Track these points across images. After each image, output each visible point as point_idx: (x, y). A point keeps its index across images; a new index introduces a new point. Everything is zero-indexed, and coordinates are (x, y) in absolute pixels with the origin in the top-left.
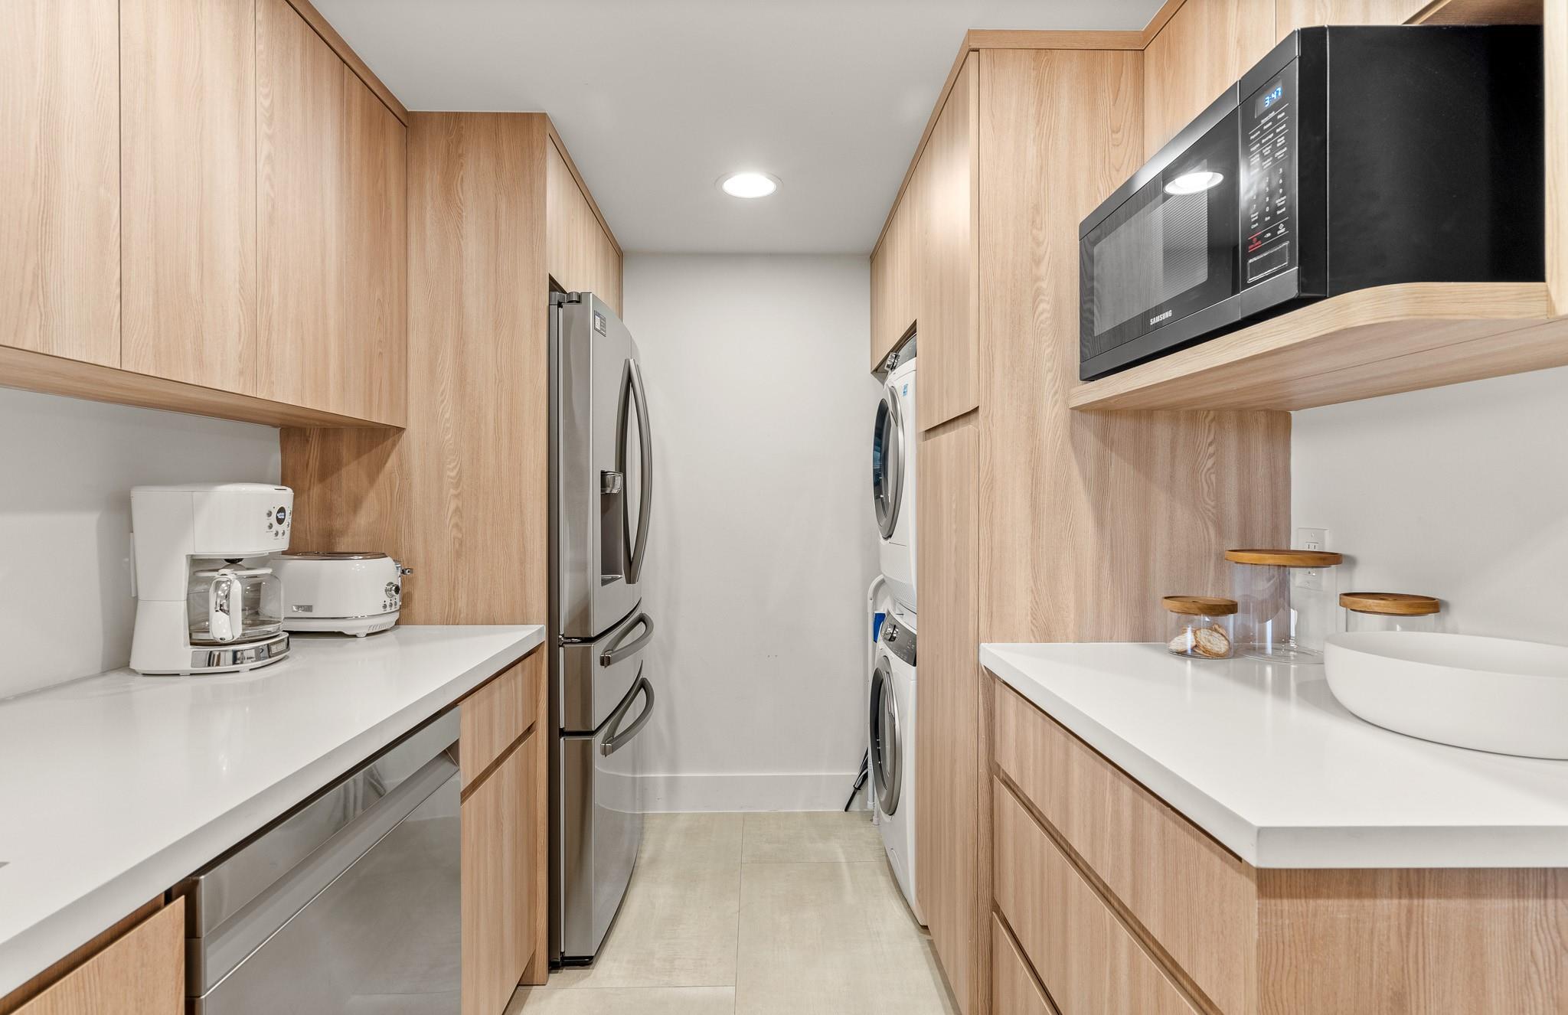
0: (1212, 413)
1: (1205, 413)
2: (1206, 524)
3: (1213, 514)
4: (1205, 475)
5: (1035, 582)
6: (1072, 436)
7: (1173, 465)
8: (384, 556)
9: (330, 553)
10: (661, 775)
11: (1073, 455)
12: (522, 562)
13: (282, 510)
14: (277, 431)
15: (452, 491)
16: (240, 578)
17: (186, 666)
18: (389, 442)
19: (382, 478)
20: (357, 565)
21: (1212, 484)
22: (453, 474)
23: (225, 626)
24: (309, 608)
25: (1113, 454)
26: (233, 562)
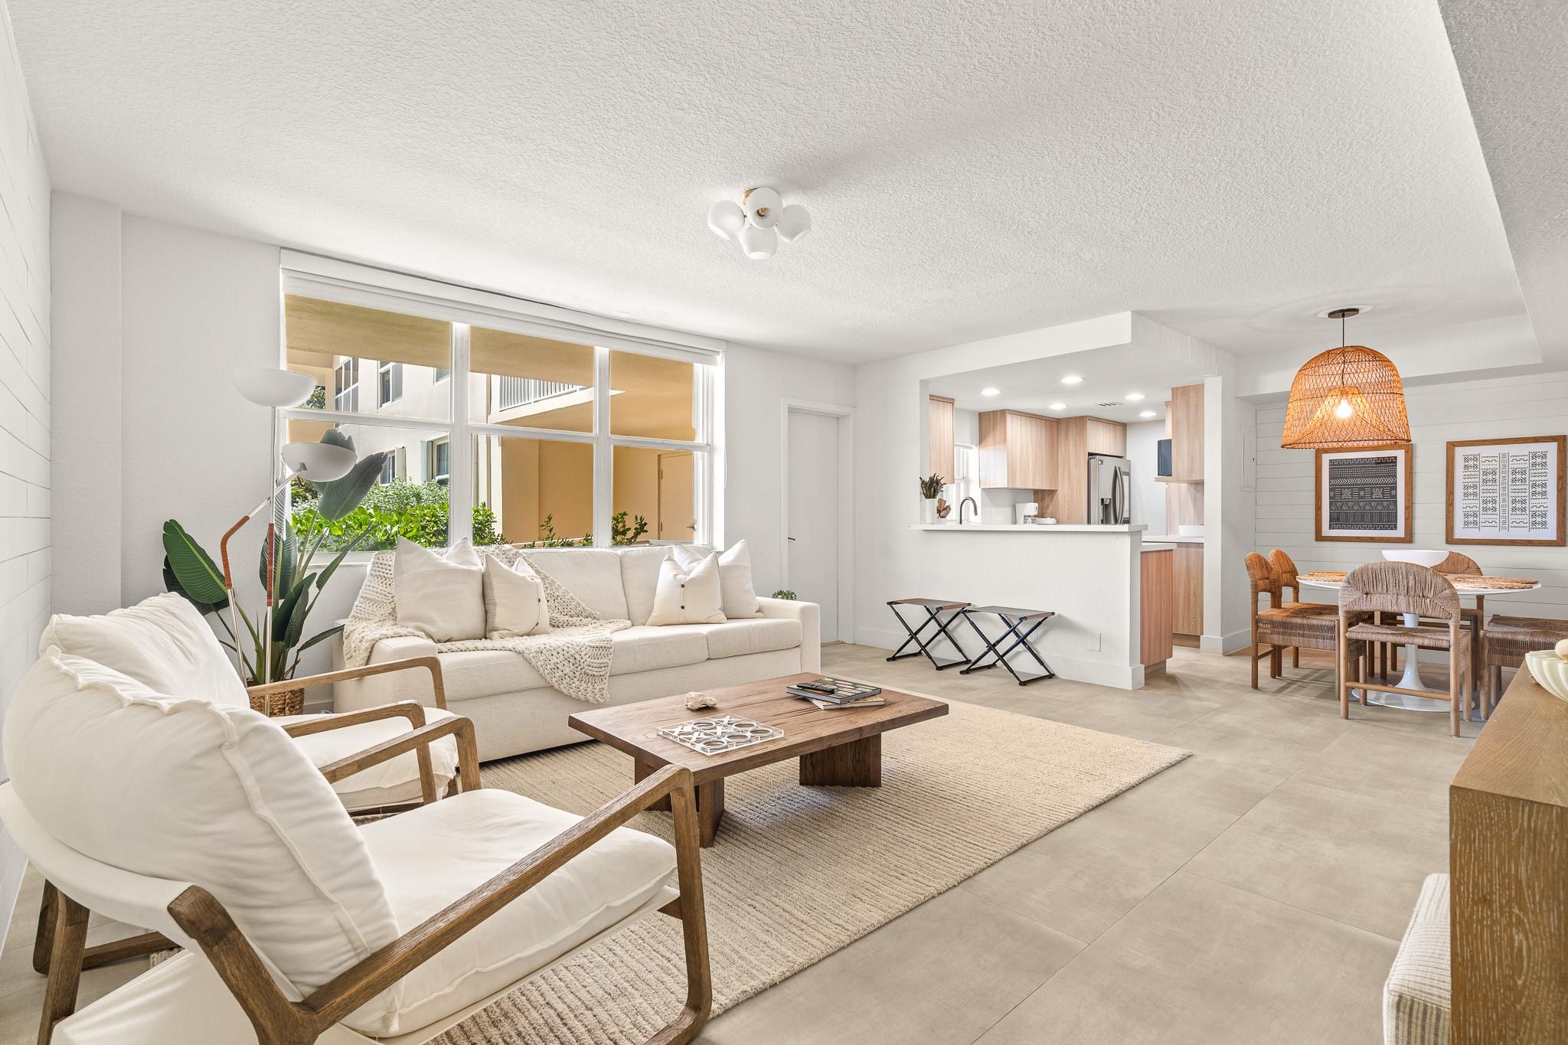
13: (1035, 507)
15: (1067, 503)
18: (1055, 493)
19: (1054, 500)
22: (1066, 499)
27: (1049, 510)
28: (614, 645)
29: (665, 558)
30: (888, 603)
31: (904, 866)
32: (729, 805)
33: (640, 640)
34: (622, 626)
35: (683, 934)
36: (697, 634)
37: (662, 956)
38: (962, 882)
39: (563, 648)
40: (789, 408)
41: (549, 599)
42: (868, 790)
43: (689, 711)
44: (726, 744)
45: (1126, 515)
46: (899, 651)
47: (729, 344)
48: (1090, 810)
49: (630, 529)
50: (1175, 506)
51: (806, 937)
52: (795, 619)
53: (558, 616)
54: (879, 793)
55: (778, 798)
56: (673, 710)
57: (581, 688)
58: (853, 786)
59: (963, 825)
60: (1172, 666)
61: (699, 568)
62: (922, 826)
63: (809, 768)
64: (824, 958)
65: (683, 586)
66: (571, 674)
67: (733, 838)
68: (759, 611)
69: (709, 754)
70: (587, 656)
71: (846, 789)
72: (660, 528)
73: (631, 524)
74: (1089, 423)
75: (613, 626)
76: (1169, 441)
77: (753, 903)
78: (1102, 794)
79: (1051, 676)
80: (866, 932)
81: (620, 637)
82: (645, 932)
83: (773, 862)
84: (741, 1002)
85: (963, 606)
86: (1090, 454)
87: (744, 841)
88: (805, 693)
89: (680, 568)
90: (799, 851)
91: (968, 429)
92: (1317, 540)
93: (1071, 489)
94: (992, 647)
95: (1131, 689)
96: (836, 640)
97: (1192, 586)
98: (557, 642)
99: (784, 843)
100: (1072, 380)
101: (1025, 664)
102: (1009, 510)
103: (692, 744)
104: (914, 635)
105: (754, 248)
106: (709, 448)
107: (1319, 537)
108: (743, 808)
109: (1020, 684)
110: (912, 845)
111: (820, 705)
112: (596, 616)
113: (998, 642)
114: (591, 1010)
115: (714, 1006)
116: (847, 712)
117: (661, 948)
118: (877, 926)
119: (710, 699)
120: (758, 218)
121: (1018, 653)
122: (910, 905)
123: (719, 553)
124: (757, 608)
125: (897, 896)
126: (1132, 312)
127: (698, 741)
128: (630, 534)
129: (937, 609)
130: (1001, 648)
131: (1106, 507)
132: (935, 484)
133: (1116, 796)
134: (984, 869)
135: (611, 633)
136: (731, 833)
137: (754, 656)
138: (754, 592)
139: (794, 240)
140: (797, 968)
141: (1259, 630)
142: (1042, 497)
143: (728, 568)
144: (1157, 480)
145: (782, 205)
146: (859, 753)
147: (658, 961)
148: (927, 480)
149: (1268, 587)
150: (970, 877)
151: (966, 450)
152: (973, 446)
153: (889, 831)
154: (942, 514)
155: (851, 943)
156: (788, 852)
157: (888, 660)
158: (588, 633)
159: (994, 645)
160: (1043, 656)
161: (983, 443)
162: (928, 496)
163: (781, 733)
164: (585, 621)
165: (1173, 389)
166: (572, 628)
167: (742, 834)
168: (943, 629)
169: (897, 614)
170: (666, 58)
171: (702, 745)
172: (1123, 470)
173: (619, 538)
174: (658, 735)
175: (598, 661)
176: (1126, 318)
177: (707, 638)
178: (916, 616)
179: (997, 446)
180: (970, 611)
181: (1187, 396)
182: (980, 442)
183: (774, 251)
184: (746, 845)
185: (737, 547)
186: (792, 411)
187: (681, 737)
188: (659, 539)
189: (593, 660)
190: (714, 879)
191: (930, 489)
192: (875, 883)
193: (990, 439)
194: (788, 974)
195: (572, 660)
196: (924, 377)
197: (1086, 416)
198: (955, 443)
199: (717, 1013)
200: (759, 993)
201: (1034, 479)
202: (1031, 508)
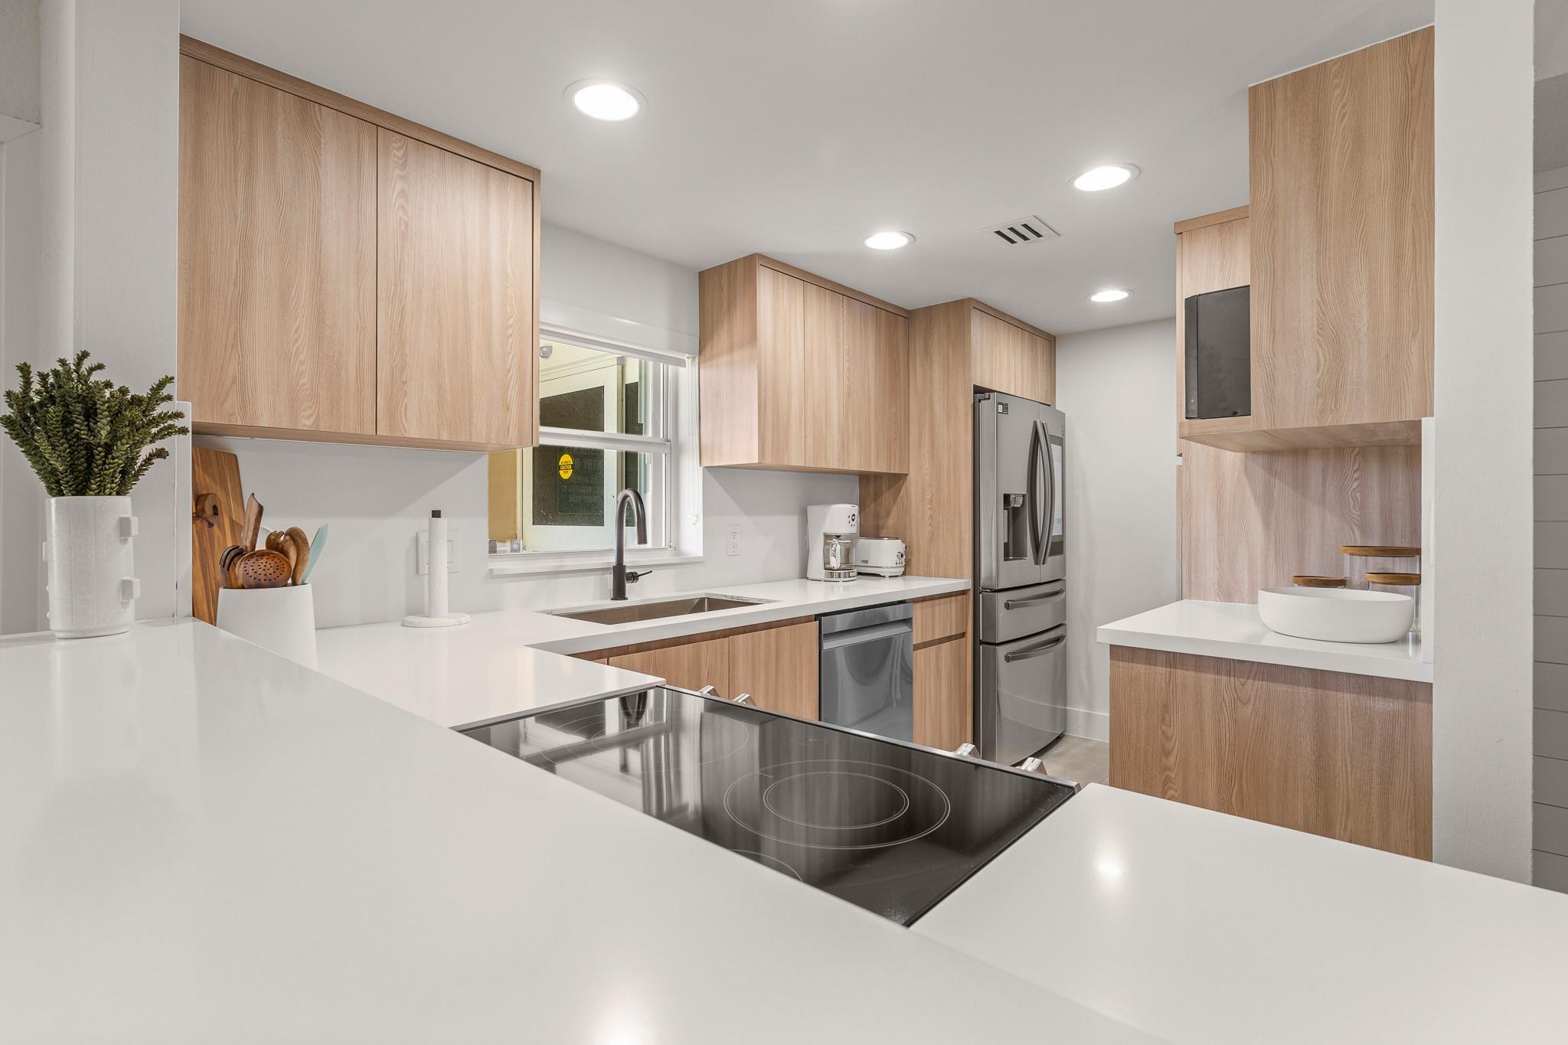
0: (1357, 449)
1: (1351, 449)
2: (1352, 528)
3: (1358, 521)
4: (1352, 496)
5: (1220, 563)
6: (1246, 469)
7: (1324, 486)
8: (898, 539)
9: (878, 536)
10: (1082, 710)
11: (1246, 482)
12: (960, 545)
13: (854, 515)
14: (857, 477)
15: (929, 506)
16: (839, 543)
17: (822, 577)
18: (902, 481)
19: (899, 499)
20: (886, 542)
21: (1357, 499)
22: (929, 497)
23: (835, 563)
24: (866, 562)
25: (1277, 481)
26: (838, 537)
27: (891, 521)
50: (1205, 515)
86: (978, 391)
102: (792, 522)
131: (1014, 515)
142: (879, 492)
152: (685, 357)
161: (709, 349)
172: (1051, 431)
179: (737, 355)
182: (702, 346)
193: (722, 339)
201: (844, 447)
202: (841, 517)
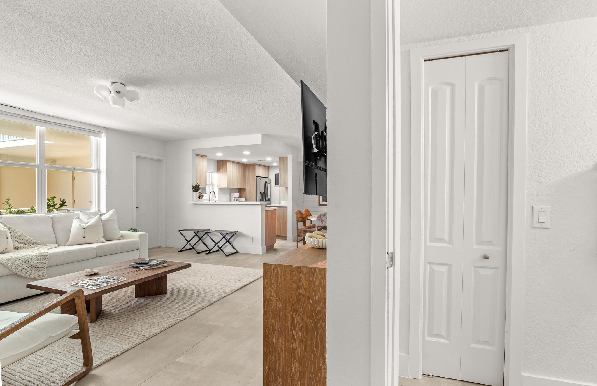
8: (244, 198)
13: (238, 195)
14: (239, 189)
18: (245, 190)
19: (245, 192)
22: (249, 192)
26: (236, 198)
27: (243, 196)
28: (49, 255)
29: (75, 218)
30: (179, 231)
31: (171, 316)
32: (104, 308)
33: (62, 252)
34: (53, 246)
35: (82, 349)
36: (92, 247)
37: (73, 357)
38: (189, 316)
39: (22, 257)
40: (136, 156)
41: (13, 237)
42: (162, 295)
43: (86, 276)
44: (101, 284)
45: (269, 197)
46: (183, 248)
47: (108, 130)
48: (236, 291)
49: (57, 204)
50: (282, 195)
51: (131, 341)
52: (137, 239)
53: (17, 244)
54: (166, 296)
55: (126, 303)
56: (78, 276)
57: (32, 273)
58: (156, 295)
59: (194, 301)
60: (276, 246)
61: (92, 221)
62: (179, 303)
63: (139, 291)
64: (137, 345)
65: (84, 229)
66: (26, 268)
67: (105, 318)
68: (121, 237)
69: (94, 289)
70: (35, 260)
71: (153, 296)
72: (74, 202)
73: (57, 202)
74: (256, 166)
75: (48, 247)
76: (278, 174)
77: (112, 335)
78: (241, 285)
79: (237, 252)
80: (154, 335)
81: (51, 251)
82: (66, 352)
83: (121, 323)
84: (105, 362)
85: (208, 230)
86: (257, 177)
87: (110, 318)
88: (136, 265)
89: (83, 221)
90: (132, 318)
91: (213, 166)
92: (319, 205)
93: (250, 190)
94: (216, 244)
95: (261, 254)
96: (158, 246)
97: (285, 220)
98: (18, 255)
99: (126, 316)
100: (247, 153)
101: (228, 249)
102: (229, 196)
103: (86, 286)
104: (188, 242)
105: (115, 103)
106: (98, 171)
107: (320, 205)
108: (110, 308)
109: (226, 256)
110: (175, 309)
111: (142, 268)
112: (38, 243)
113: (219, 242)
114: (43, 377)
115: (94, 365)
116: (153, 270)
117: (73, 355)
118: (157, 333)
119: (95, 270)
120: (116, 93)
121: (227, 246)
122: (170, 325)
123: (103, 214)
124: (120, 236)
125: (165, 324)
126: (262, 134)
127: (89, 285)
128: (57, 207)
129: (197, 232)
130: (220, 244)
131: (262, 195)
132: (197, 187)
133: (246, 286)
134: (198, 312)
135: (47, 250)
136: (104, 317)
137: (118, 254)
138: (119, 230)
139: (132, 102)
140: (126, 349)
141: (299, 233)
142: (241, 191)
143: (107, 221)
144: (275, 186)
145: (126, 90)
146: (158, 284)
147: (71, 359)
148: (194, 185)
149: (302, 220)
150: (193, 315)
151: (212, 174)
152: (215, 172)
153: (167, 306)
154: (200, 198)
155: (148, 339)
156: (127, 319)
157: (179, 252)
158: (35, 250)
159: (217, 243)
160: (235, 246)
161: (219, 172)
162: (194, 192)
163: (125, 279)
164: (33, 246)
165: (279, 157)
166: (25, 249)
167: (109, 316)
168: (200, 239)
169: (182, 235)
170: (73, 40)
171: (91, 286)
172: (268, 182)
173: (51, 208)
174: (71, 285)
175: (41, 262)
176: (259, 136)
177: (96, 249)
178: (189, 235)
179: (224, 173)
180: (209, 232)
181: (283, 160)
182: (218, 171)
183: (124, 105)
184: (110, 319)
185: (111, 212)
186: (137, 157)
187: (82, 285)
188: (73, 208)
189: (38, 261)
190: (96, 332)
191: (195, 189)
192: (159, 322)
193: (221, 170)
194: (123, 351)
195: (27, 262)
196: (194, 148)
197: (255, 164)
198: (207, 171)
199: (95, 367)
200: (111, 359)
201: (237, 185)
202: (236, 195)
